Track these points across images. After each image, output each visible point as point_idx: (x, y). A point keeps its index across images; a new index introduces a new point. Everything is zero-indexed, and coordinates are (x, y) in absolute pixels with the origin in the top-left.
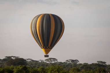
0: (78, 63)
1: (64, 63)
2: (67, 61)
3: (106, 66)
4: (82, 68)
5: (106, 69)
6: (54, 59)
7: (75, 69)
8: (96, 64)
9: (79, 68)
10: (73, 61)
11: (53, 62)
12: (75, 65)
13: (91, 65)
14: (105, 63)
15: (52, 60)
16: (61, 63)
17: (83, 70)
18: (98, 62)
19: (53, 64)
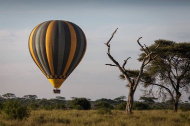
0: (36, 99)
1: (22, 98)
2: (25, 96)
3: (65, 102)
4: (41, 103)
5: (66, 105)
6: (12, 94)
7: (33, 104)
8: (55, 99)
9: (38, 104)
10: (31, 96)
11: (11, 98)
12: (34, 100)
13: (49, 100)
14: (64, 98)
15: (10, 95)
16: (19, 98)
17: (41, 106)
18: (57, 97)
19: (10, 100)
